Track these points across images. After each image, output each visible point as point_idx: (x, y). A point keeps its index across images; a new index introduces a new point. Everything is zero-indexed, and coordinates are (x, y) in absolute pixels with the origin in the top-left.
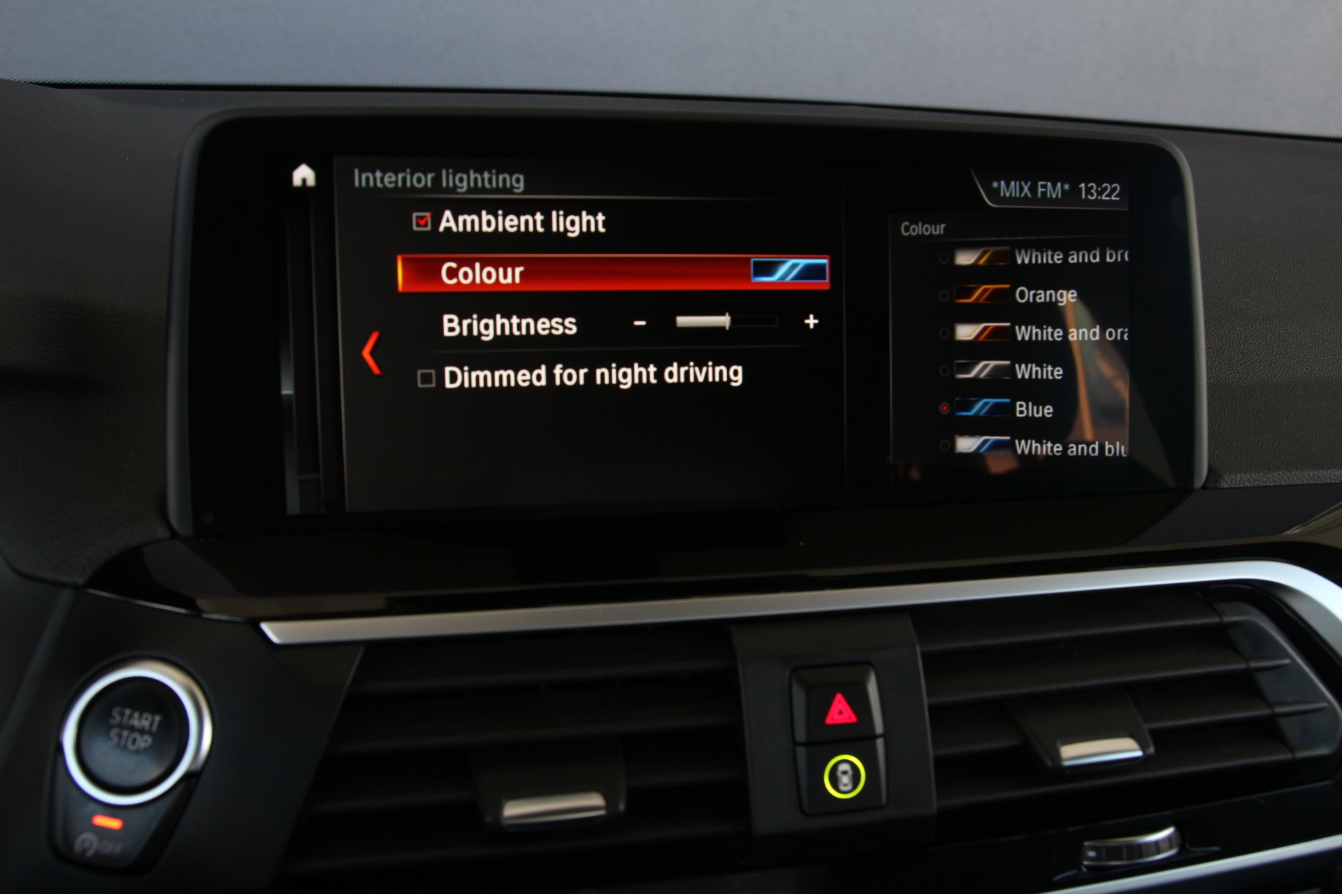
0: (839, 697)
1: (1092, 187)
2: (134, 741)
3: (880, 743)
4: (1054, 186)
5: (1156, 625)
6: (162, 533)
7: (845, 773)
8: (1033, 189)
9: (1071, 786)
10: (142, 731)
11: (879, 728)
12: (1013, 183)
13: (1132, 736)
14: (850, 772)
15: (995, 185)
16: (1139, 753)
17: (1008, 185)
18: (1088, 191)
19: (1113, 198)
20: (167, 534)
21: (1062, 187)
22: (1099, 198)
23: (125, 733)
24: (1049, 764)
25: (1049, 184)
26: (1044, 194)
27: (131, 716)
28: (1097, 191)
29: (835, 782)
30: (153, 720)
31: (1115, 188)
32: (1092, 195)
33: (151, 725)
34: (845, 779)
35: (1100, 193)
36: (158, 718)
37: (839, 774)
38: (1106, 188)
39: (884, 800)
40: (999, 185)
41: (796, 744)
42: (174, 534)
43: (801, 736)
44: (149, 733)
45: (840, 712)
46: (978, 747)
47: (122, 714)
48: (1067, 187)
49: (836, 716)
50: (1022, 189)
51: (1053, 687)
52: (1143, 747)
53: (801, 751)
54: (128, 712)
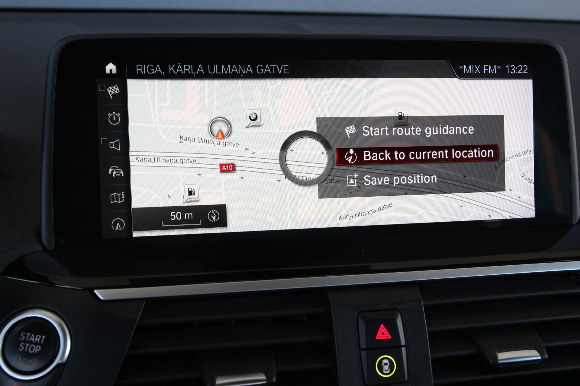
0: (382, 326)
1: (513, 67)
2: (32, 348)
3: (403, 349)
4: (492, 68)
5: (549, 293)
6: (39, 248)
7: (386, 364)
8: (481, 69)
9: (505, 375)
10: (36, 344)
11: (403, 342)
12: (470, 66)
13: (535, 349)
14: (389, 364)
15: (461, 67)
16: (540, 358)
17: (468, 68)
18: (511, 69)
19: (524, 73)
20: (42, 249)
21: (497, 67)
22: (517, 73)
23: (28, 345)
24: (492, 362)
25: (490, 66)
26: (487, 71)
27: (30, 336)
28: (515, 69)
29: (381, 369)
30: (42, 338)
31: (526, 67)
32: (513, 71)
33: (41, 340)
34: (386, 367)
35: (517, 70)
36: (44, 337)
37: (383, 365)
38: (520, 67)
39: (406, 379)
40: (463, 67)
41: (361, 349)
42: (45, 248)
43: (363, 345)
44: (40, 344)
45: (383, 333)
46: (454, 353)
47: (26, 336)
48: (499, 67)
49: (380, 336)
50: (475, 69)
51: (494, 323)
52: (541, 355)
53: (364, 353)
54: (29, 334)
